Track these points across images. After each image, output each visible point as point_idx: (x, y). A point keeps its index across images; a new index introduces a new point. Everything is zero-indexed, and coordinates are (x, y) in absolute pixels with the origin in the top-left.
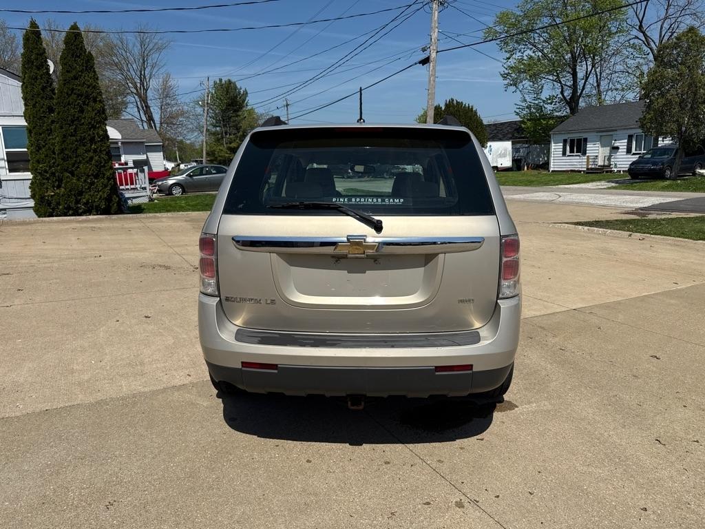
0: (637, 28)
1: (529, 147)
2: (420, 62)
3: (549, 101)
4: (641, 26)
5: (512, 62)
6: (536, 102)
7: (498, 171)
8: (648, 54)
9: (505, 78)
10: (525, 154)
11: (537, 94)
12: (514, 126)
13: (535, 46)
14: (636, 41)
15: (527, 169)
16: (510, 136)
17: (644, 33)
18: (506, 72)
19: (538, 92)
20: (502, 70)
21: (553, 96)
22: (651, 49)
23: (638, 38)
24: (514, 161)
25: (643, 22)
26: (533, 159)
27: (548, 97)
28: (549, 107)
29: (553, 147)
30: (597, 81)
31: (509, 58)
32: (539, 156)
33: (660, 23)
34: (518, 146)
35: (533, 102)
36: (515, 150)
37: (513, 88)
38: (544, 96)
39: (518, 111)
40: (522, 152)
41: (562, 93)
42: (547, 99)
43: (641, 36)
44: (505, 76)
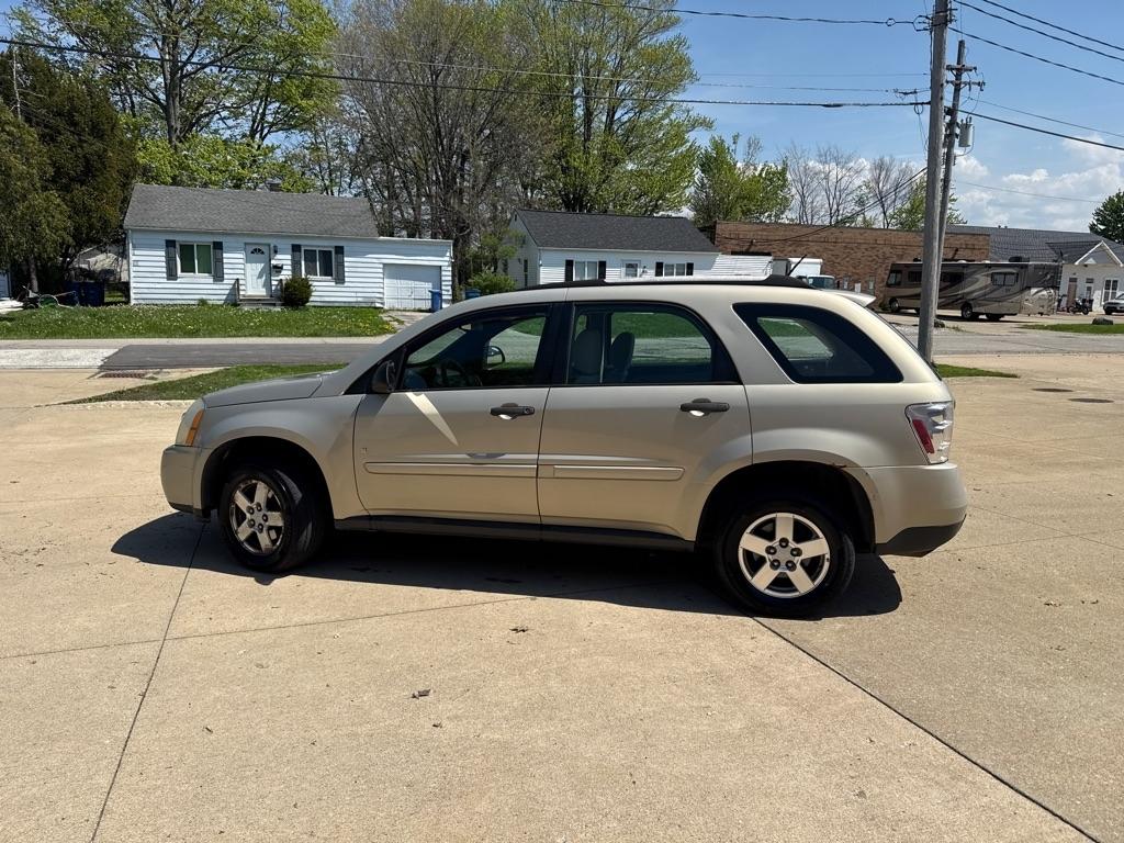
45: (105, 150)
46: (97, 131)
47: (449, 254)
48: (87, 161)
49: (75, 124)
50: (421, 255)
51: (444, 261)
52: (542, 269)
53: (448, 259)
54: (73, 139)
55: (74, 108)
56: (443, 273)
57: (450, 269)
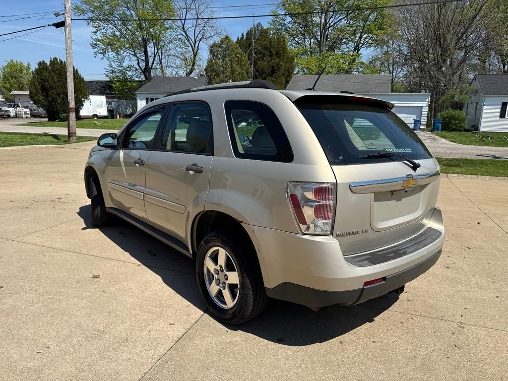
0: (181, 28)
1: (118, 101)
2: (54, 25)
3: (128, 69)
4: (183, 28)
5: (99, 36)
6: (120, 69)
7: (98, 118)
8: (189, 47)
9: (94, 47)
10: (117, 105)
11: (121, 63)
12: (100, 84)
13: (116, 27)
14: (181, 36)
15: (120, 117)
16: (98, 91)
17: (185, 32)
18: (95, 42)
19: (121, 62)
20: (91, 41)
21: (131, 66)
22: (190, 43)
23: (182, 35)
24: (109, 111)
25: (185, 25)
26: (122, 110)
27: (127, 66)
28: (130, 73)
29: (139, 103)
30: (160, 60)
31: (96, 32)
32: (126, 108)
33: (194, 28)
34: (110, 100)
35: (118, 68)
36: (109, 103)
37: (101, 56)
38: (125, 64)
39: (106, 73)
40: (114, 105)
41: (138, 64)
42: (127, 67)
43: (184, 34)
44: (94, 46)
45: (280, 62)
46: (278, 55)
47: (428, 100)
48: (273, 66)
49: (270, 52)
50: (412, 101)
51: (425, 105)
52: (485, 107)
53: (427, 103)
54: (269, 58)
55: (271, 46)
56: (423, 110)
57: (427, 108)
